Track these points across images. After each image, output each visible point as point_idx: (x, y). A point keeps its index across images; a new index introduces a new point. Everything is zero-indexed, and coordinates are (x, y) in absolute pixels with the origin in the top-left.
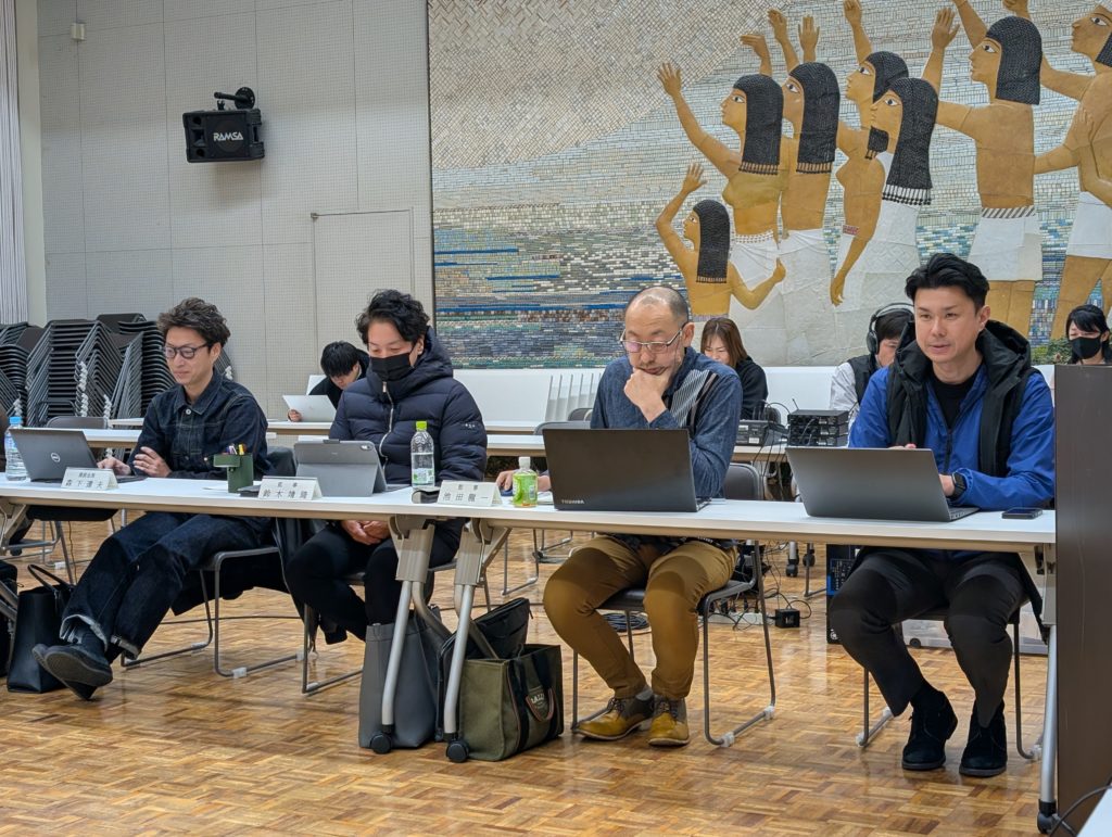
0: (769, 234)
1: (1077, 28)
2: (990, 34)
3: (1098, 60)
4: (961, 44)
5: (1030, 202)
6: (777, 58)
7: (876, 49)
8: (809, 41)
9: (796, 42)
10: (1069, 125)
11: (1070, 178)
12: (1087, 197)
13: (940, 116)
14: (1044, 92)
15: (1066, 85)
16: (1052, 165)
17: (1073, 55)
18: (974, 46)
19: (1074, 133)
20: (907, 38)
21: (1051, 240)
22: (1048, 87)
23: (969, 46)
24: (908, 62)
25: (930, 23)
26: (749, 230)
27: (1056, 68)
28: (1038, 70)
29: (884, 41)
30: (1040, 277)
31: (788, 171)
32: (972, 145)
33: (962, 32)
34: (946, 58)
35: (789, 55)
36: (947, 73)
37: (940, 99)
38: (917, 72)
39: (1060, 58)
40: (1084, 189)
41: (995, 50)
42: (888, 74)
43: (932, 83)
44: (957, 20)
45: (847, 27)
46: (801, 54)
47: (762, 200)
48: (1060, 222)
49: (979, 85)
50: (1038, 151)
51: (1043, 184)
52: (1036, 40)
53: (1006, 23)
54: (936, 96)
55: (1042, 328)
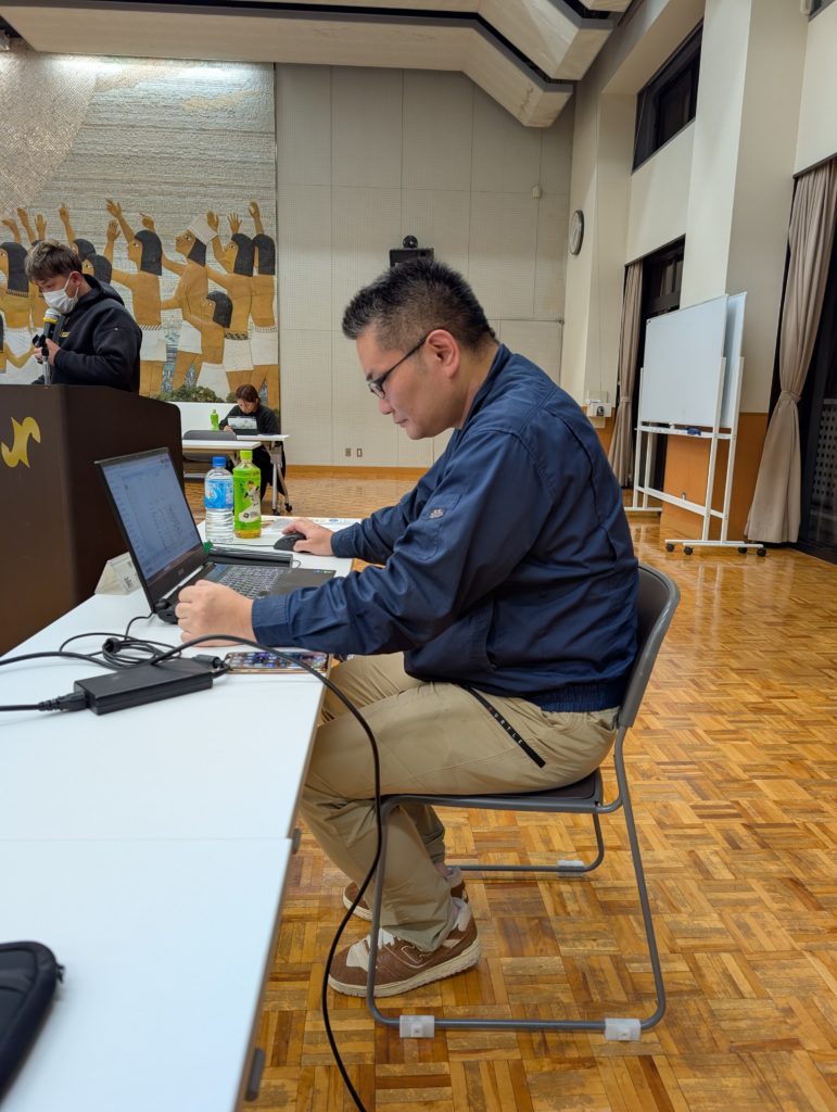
0: (26, 329)
1: (178, 240)
2: (136, 237)
3: (189, 257)
4: (122, 241)
5: (160, 323)
6: (24, 235)
7: (78, 237)
8: (41, 228)
9: (34, 228)
10: (176, 287)
11: (177, 313)
12: (185, 323)
13: (113, 276)
14: (164, 270)
15: (174, 267)
16: (169, 307)
17: (176, 253)
18: (129, 241)
19: (179, 291)
20: (95, 234)
21: (170, 343)
22: (166, 268)
23: (126, 242)
24: (95, 246)
25: (105, 227)
26: (14, 325)
27: (169, 258)
28: (160, 259)
29: (81, 233)
30: (165, 359)
31: (34, 296)
32: (130, 293)
33: (122, 234)
34: (115, 247)
35: (31, 235)
36: (116, 255)
37: (114, 267)
38: (100, 252)
39: (171, 254)
40: (185, 319)
41: (139, 245)
42: (85, 251)
43: (108, 258)
44: (119, 228)
45: (61, 223)
46: (37, 234)
47: (20, 310)
48: (174, 334)
49: (132, 263)
50: (162, 299)
51: (166, 315)
52: (159, 244)
53: (143, 233)
54: (110, 265)
55: (168, 384)
